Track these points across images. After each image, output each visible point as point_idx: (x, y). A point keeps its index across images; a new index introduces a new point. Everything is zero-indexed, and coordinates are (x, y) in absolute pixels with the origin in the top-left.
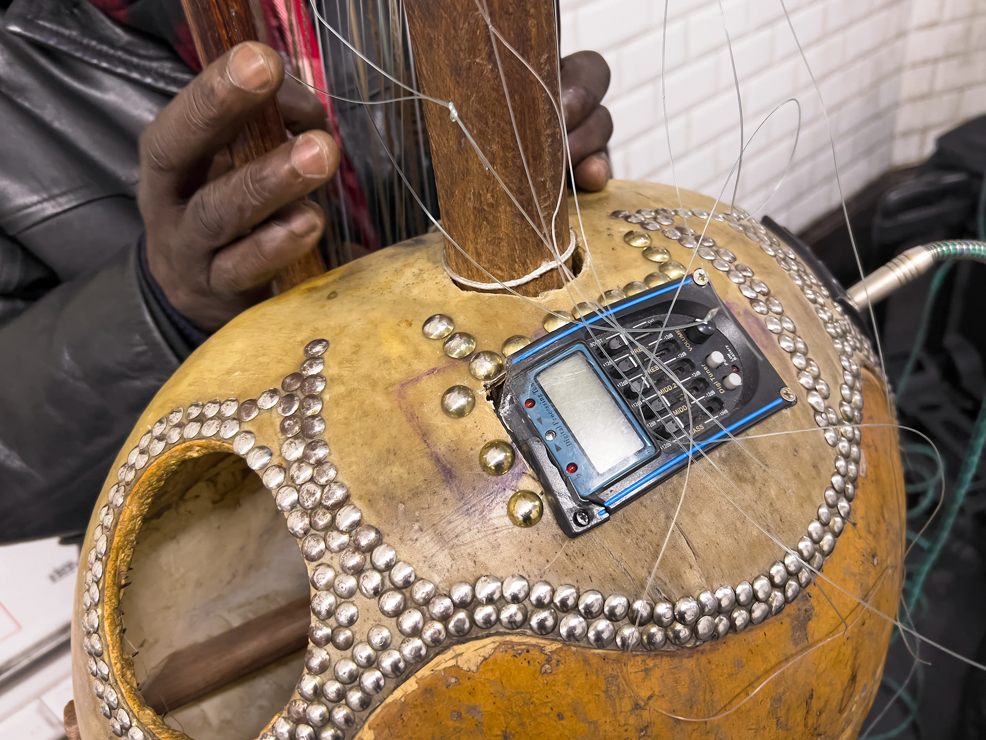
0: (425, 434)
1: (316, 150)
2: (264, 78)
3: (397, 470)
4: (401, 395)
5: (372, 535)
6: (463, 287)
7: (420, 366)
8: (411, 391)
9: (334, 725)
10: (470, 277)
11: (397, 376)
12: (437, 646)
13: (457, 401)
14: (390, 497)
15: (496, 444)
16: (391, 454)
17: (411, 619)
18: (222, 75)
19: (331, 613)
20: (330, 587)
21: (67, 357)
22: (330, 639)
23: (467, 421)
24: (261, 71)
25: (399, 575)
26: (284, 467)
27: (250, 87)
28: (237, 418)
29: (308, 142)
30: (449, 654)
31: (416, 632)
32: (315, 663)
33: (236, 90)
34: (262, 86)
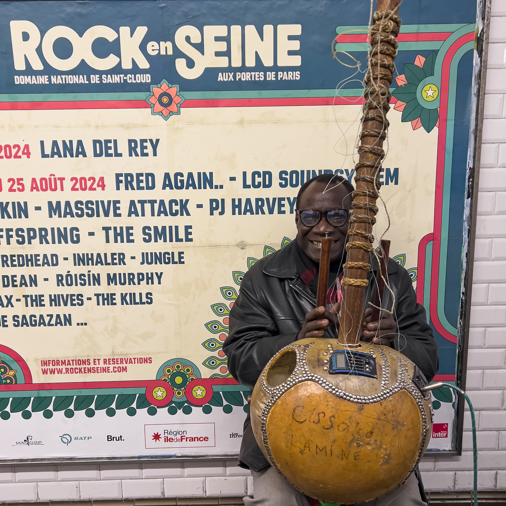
0: (319, 355)
1: (325, 322)
2: (322, 311)
3: (313, 358)
4: (319, 351)
5: (306, 364)
6: (337, 343)
7: (323, 349)
8: (320, 351)
9: (290, 385)
10: (339, 342)
11: (320, 349)
12: (306, 380)
13: (325, 354)
14: (310, 361)
15: (327, 360)
16: (313, 356)
17: (305, 375)
18: (317, 309)
19: (296, 371)
20: (298, 369)
21: (277, 346)
22: (294, 374)
23: (325, 357)
24: (322, 310)
25: (306, 370)
26: (300, 354)
27: (320, 312)
28: (298, 347)
29: (325, 320)
30: (307, 381)
31: (305, 377)
32: (291, 377)
33: (318, 311)
34: (321, 312)
